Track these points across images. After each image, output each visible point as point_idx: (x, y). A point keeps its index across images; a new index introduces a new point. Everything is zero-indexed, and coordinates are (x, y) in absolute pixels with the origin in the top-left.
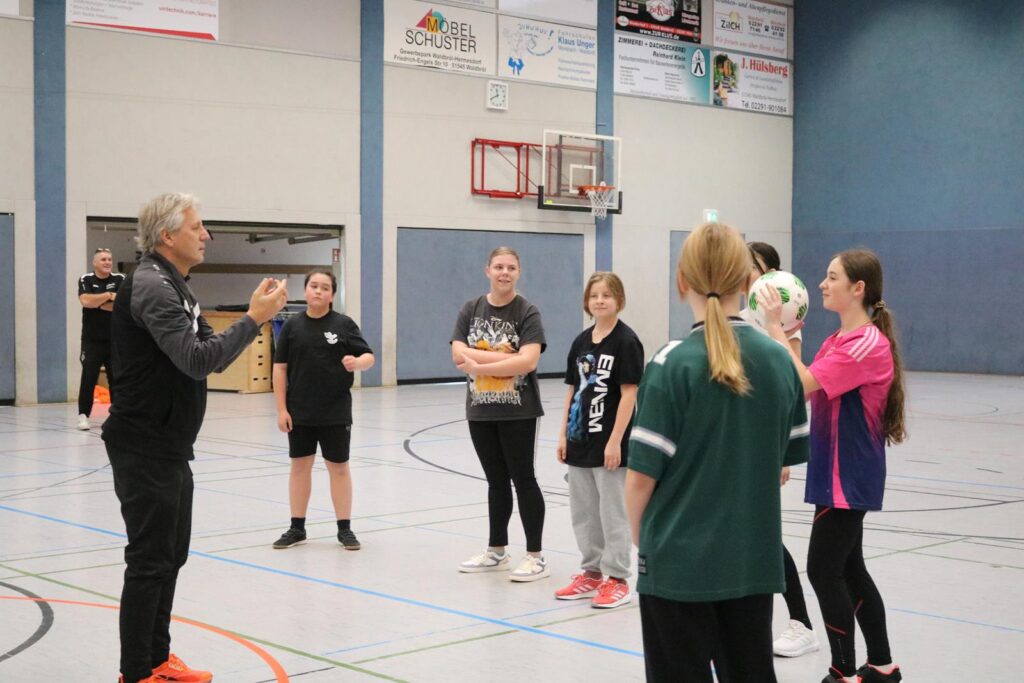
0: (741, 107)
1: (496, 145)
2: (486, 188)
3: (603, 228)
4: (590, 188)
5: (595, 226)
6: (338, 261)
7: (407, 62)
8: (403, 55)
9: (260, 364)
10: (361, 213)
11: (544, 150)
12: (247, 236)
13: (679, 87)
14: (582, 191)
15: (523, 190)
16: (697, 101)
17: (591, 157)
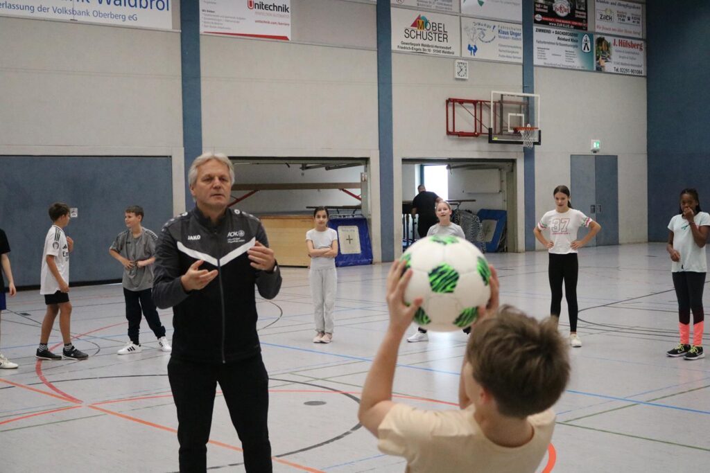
0: (613, 71)
1: (461, 102)
2: (456, 131)
3: (529, 154)
4: (521, 128)
5: (523, 153)
6: (366, 181)
7: (406, 50)
8: (403, 46)
10: (379, 149)
11: (492, 104)
12: (301, 166)
13: (574, 59)
14: (516, 130)
15: (478, 131)
16: (586, 69)
17: (521, 107)
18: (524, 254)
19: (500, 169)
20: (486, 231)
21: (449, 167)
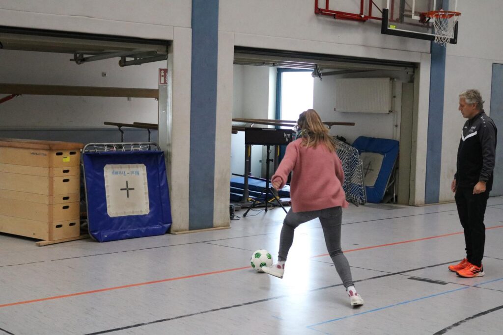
2: (330, 8)
3: (438, 56)
4: (432, 13)
5: (430, 54)
6: (165, 83)
9: (65, 208)
10: (192, 28)
14: (423, 16)
18: (423, 207)
19: (392, 79)
20: (367, 169)
21: (316, 73)
